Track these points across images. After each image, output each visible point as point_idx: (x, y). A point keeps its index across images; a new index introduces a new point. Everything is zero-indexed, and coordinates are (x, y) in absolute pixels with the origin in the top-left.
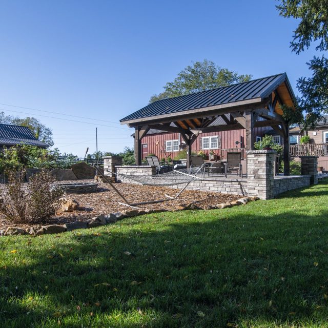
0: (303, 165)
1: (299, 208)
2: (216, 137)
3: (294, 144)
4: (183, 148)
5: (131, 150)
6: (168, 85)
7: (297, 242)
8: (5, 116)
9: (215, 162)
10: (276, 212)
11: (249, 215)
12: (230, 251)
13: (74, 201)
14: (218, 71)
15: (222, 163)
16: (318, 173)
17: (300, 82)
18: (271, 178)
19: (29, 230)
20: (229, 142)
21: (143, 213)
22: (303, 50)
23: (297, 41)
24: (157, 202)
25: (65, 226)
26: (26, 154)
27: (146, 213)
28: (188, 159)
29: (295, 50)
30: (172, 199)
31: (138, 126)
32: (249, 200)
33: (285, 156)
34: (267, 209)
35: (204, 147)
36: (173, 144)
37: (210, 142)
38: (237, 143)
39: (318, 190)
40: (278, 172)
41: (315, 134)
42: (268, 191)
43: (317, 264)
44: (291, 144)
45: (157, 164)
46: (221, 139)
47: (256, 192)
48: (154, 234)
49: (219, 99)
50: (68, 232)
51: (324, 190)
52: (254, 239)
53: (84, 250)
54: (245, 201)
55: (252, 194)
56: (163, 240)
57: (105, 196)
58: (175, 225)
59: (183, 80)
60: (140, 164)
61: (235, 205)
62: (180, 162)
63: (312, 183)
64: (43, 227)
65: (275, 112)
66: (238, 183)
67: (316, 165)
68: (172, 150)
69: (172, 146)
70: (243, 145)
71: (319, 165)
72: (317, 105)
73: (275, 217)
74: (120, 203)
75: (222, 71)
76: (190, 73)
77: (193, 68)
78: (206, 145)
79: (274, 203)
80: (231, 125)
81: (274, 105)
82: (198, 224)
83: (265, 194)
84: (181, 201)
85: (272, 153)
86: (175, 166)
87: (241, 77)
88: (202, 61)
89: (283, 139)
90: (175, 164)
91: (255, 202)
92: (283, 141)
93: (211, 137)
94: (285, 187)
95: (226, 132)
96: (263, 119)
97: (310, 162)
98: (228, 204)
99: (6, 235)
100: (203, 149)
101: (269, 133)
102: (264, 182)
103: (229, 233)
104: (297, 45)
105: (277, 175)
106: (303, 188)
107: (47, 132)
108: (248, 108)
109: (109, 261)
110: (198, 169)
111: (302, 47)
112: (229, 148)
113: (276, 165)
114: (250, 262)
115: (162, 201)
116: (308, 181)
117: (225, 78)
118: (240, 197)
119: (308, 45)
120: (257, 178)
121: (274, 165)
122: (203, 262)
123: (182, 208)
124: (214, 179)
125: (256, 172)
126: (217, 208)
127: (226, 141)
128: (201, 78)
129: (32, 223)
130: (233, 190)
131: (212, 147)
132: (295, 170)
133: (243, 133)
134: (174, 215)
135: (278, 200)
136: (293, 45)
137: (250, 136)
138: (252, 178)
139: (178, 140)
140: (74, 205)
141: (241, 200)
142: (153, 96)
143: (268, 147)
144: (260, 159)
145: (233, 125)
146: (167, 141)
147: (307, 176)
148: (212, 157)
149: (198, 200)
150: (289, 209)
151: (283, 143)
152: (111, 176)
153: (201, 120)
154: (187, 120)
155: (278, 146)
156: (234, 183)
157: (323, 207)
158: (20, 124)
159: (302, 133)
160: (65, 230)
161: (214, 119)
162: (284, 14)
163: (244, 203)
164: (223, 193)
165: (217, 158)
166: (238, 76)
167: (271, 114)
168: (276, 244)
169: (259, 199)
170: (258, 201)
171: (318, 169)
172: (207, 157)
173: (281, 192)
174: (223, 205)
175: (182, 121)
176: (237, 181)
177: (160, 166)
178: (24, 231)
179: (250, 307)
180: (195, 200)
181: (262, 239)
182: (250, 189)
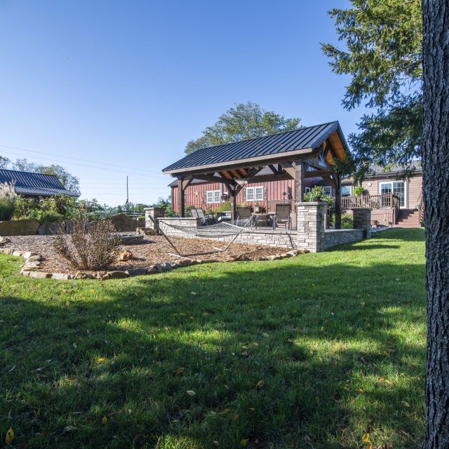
0: (355, 218)
1: (350, 260)
2: (262, 187)
3: (347, 195)
4: (226, 200)
5: (165, 201)
6: (208, 130)
7: (346, 287)
8: (28, 163)
9: (260, 214)
10: (326, 264)
11: (300, 266)
12: (284, 293)
13: (128, 251)
14: (263, 115)
15: (268, 216)
16: (373, 227)
17: (351, 138)
18: (321, 231)
19: (96, 275)
20: (276, 193)
21: (195, 263)
22: (354, 107)
23: (348, 99)
24: (206, 254)
25: (127, 272)
26: (65, 204)
27: (199, 263)
28: (233, 212)
29: (346, 106)
30: (221, 251)
31: (181, 176)
32: (299, 253)
33: (337, 209)
34: (318, 260)
35: (248, 198)
36: (214, 195)
37: (255, 193)
38: (284, 194)
39: (371, 244)
40: (329, 225)
41: (369, 184)
42: (318, 244)
43: (364, 304)
44: (344, 196)
45: (201, 215)
46: (267, 190)
47: (306, 244)
48: (212, 280)
49: (268, 149)
50: (131, 278)
51: (376, 243)
52: (306, 285)
53: (154, 291)
54: (295, 253)
55: (302, 247)
56: (222, 284)
57: (153, 247)
58: (230, 273)
59: (224, 124)
60: (183, 216)
61: (285, 257)
62: (224, 214)
63: (365, 237)
64: (108, 273)
65: (326, 161)
66: (287, 236)
67: (370, 218)
68: (213, 202)
69: (213, 197)
70: (290, 197)
71: (373, 218)
72: (366, 159)
73: (326, 268)
74: (171, 254)
75: (267, 114)
76: (232, 116)
77: (236, 110)
78: (251, 197)
79: (324, 255)
80: (279, 176)
81: (325, 155)
82: (252, 273)
83: (315, 247)
84: (230, 253)
85: (323, 205)
86: (220, 219)
87: (288, 121)
88: (245, 104)
89: (334, 190)
90: (219, 217)
91: (306, 255)
92: (334, 192)
93: (256, 188)
94: (336, 241)
95: (272, 182)
96: (313, 169)
97: (363, 215)
98: (278, 256)
99: (76, 279)
100: (247, 200)
101: (319, 184)
102: (315, 235)
103: (282, 280)
104: (348, 103)
105: (328, 228)
106: (355, 242)
107: (74, 181)
108: (298, 158)
109: (179, 299)
110: (247, 221)
111: (353, 105)
112: (276, 199)
113: (327, 217)
114: (304, 301)
115: (211, 253)
116: (360, 235)
117: (271, 122)
118: (290, 250)
119: (359, 102)
120: (307, 230)
121: (325, 218)
122: (262, 301)
123: (233, 259)
124: (263, 231)
125: (305, 224)
126: (267, 260)
127: (272, 192)
128: (244, 122)
129: (95, 269)
130: (282, 243)
131: (257, 198)
132: (347, 224)
133: (291, 183)
134: (226, 265)
135: (328, 253)
136: (344, 102)
137: (300, 187)
138: (303, 231)
139: (220, 191)
140: (128, 254)
141: (291, 253)
142: (190, 141)
143: (318, 199)
144: (310, 211)
145: (280, 175)
146: (208, 192)
147: (360, 230)
148: (257, 209)
149: (247, 252)
150: (339, 261)
151: (334, 194)
152: (153, 228)
153: (246, 170)
154: (233, 171)
155: (330, 198)
156: (283, 236)
157: (374, 260)
158: (44, 172)
159: (355, 184)
160: (128, 276)
161: (261, 169)
162: (336, 70)
163: (294, 255)
164: (272, 246)
165: (262, 210)
166: (285, 119)
167: (322, 164)
168: (326, 289)
169: (309, 252)
170: (307, 254)
171: (372, 223)
172: (252, 210)
173: (332, 245)
174: (273, 257)
175: (227, 172)
176: (287, 234)
177: (204, 219)
178: (92, 276)
179: (305, 330)
180: (244, 252)
181: (314, 285)
182: (300, 241)
